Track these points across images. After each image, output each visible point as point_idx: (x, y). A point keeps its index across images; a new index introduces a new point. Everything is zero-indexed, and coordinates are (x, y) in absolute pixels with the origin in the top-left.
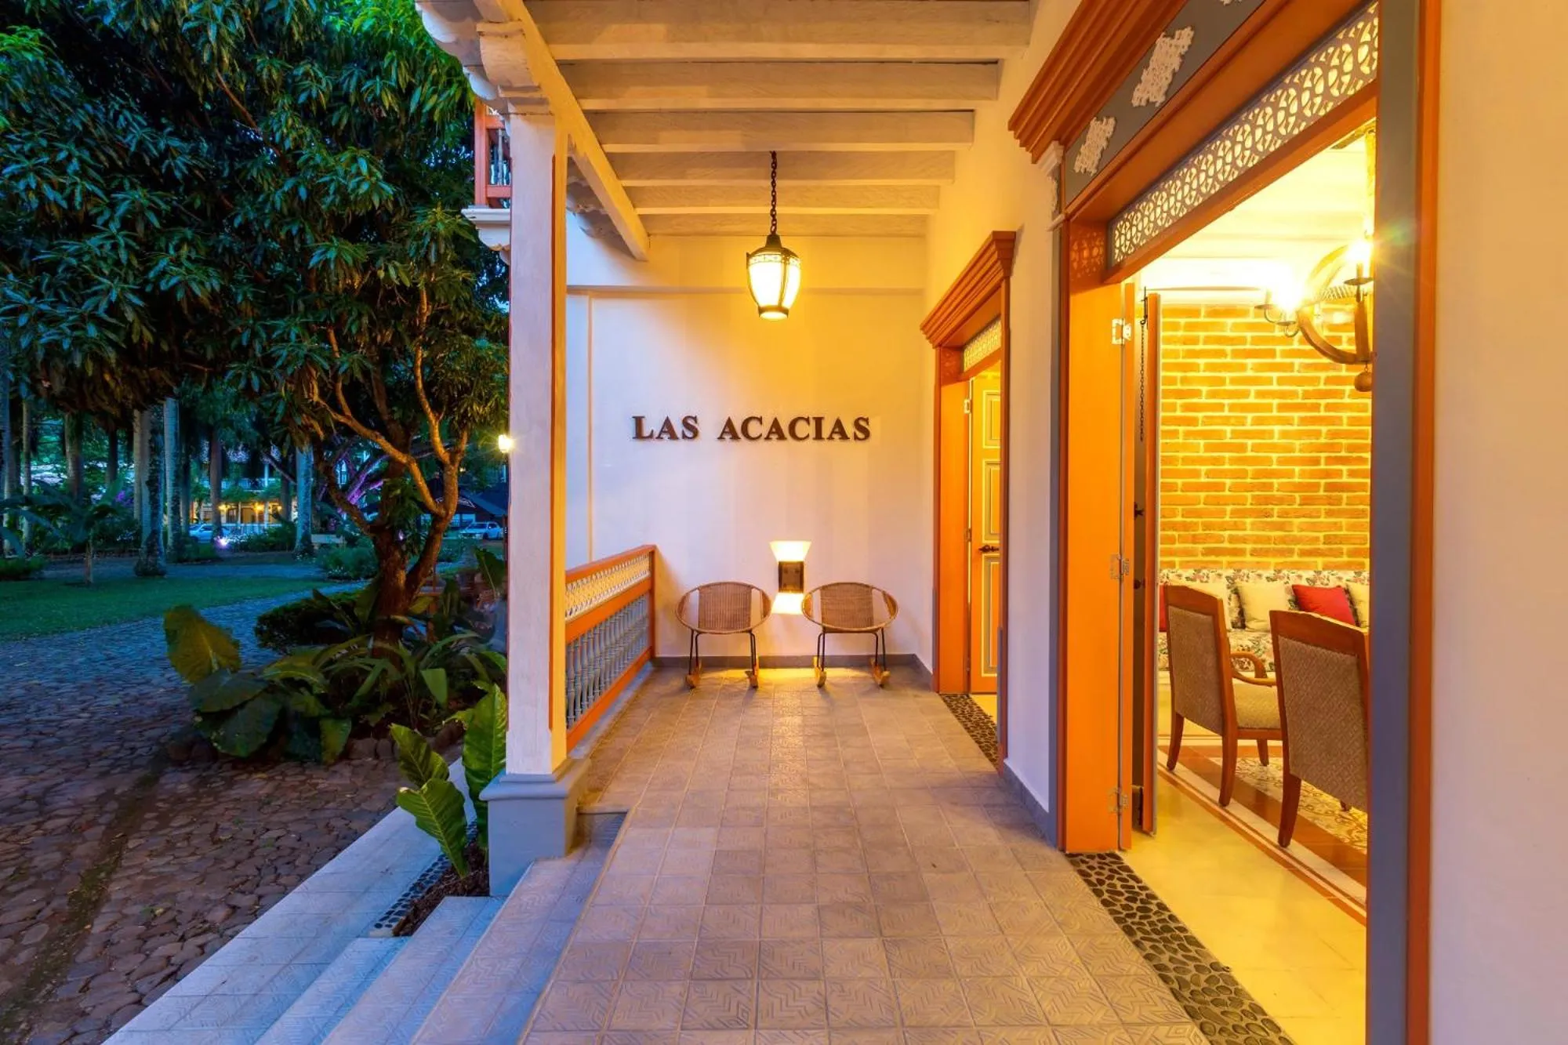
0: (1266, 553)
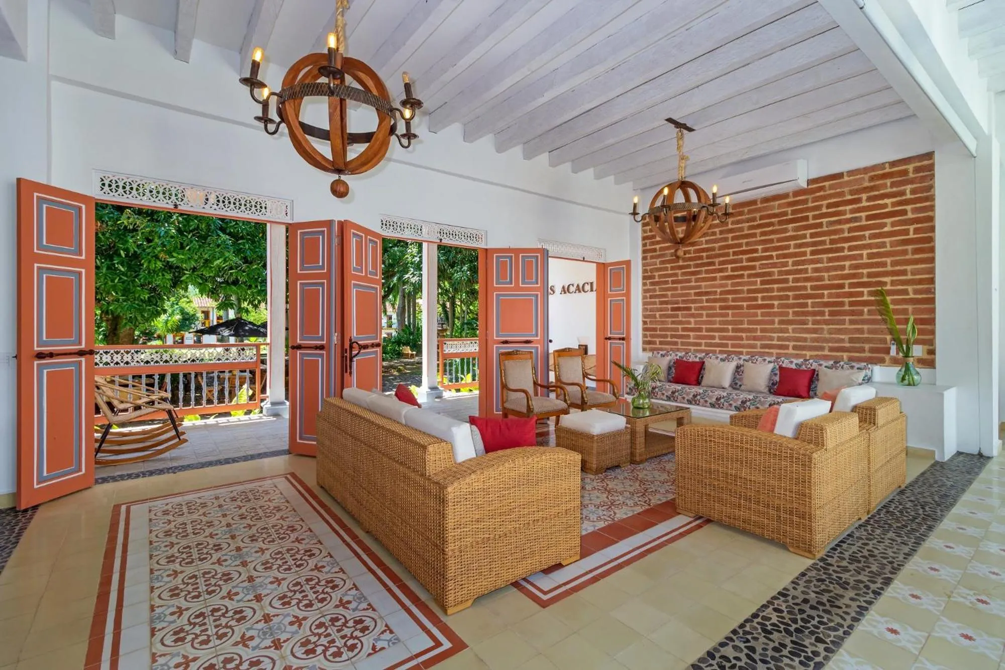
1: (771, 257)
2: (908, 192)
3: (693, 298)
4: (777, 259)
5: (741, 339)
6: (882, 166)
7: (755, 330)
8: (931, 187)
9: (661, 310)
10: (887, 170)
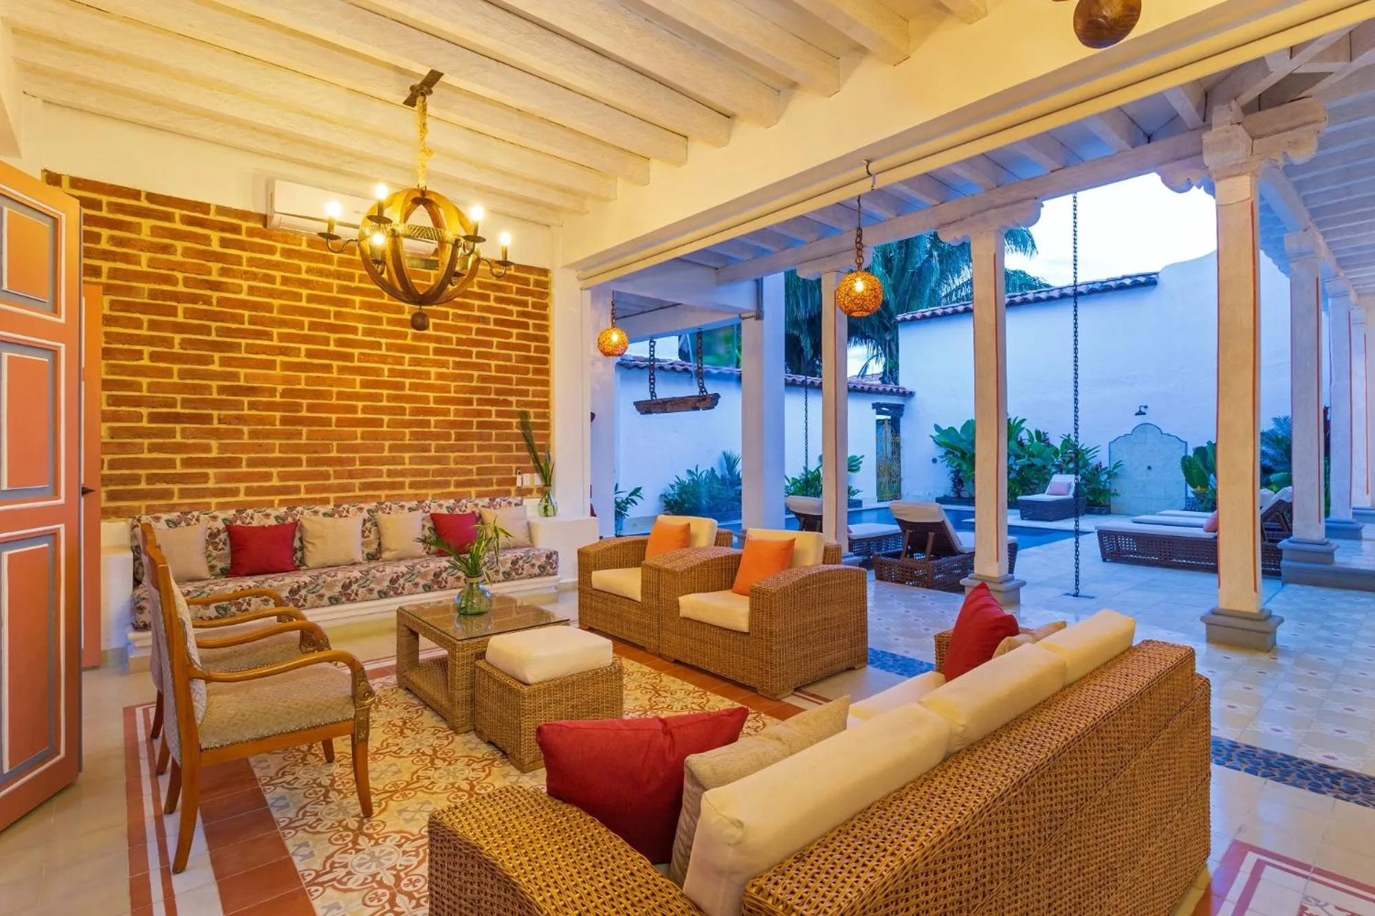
0: (425, 485)
1: (378, 346)
2: (530, 304)
3: (215, 396)
4: (387, 350)
5: (325, 476)
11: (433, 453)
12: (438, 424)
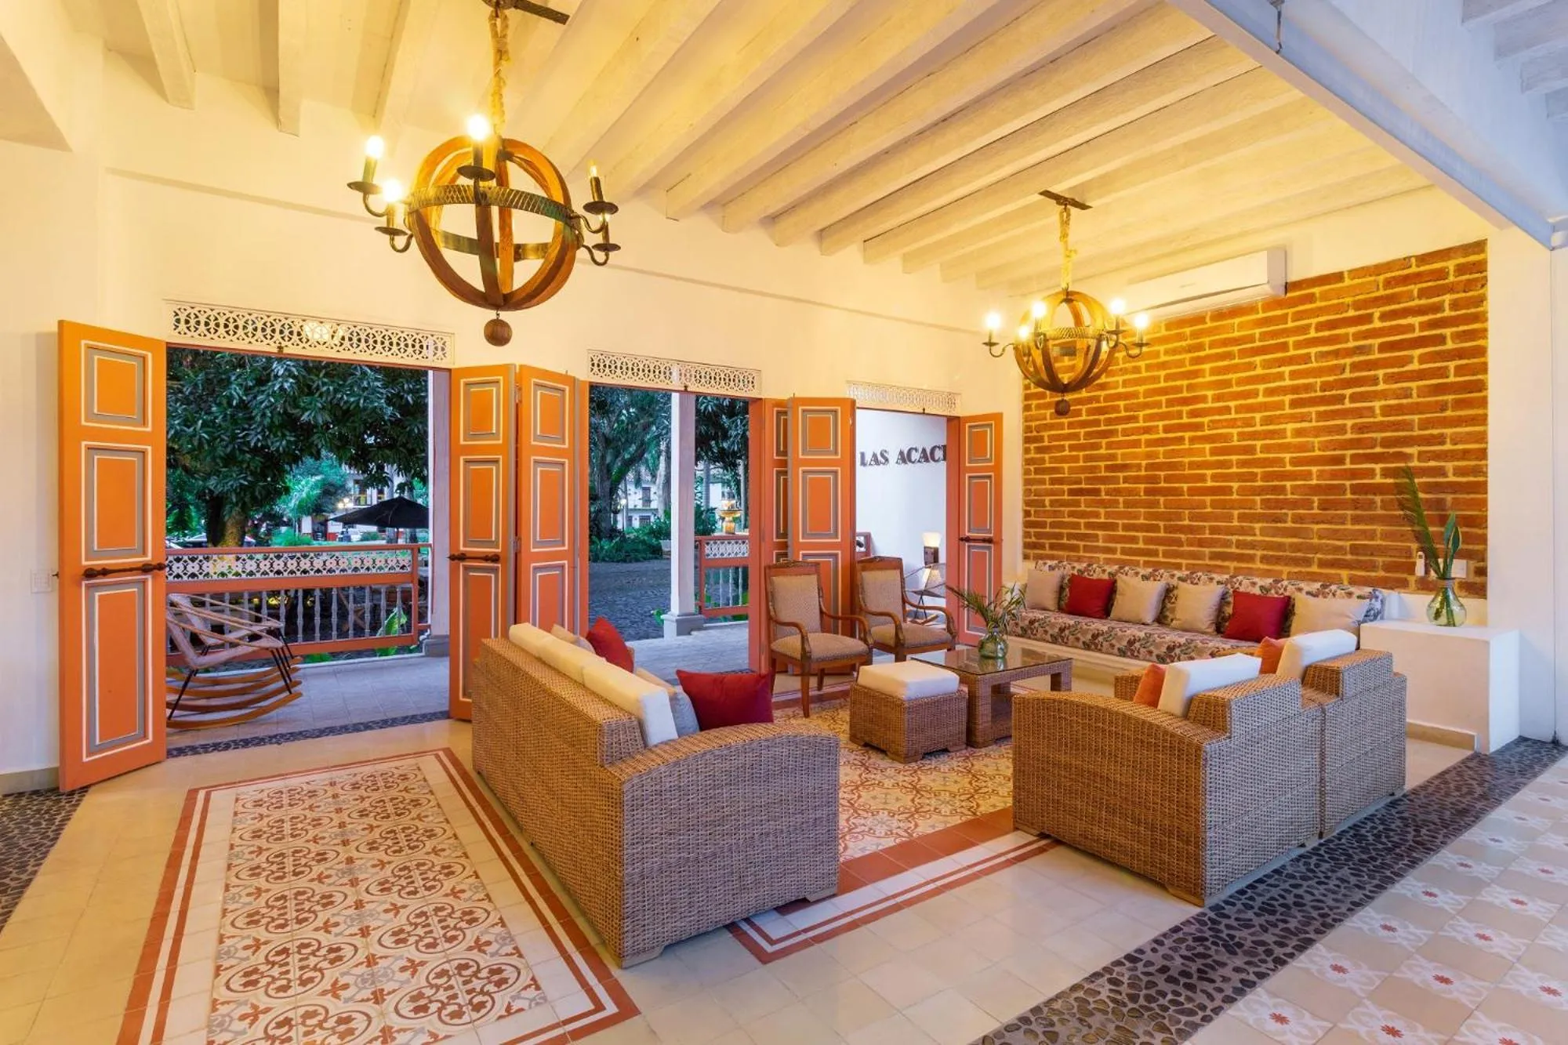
1: (1227, 410)
2: (1447, 305)
3: (1103, 474)
4: (1236, 413)
5: (1179, 543)
6: (1405, 262)
7: (1201, 529)
8: (1481, 300)
9: (1052, 493)
10: (1414, 269)
11: (1289, 524)
12: (1294, 490)
